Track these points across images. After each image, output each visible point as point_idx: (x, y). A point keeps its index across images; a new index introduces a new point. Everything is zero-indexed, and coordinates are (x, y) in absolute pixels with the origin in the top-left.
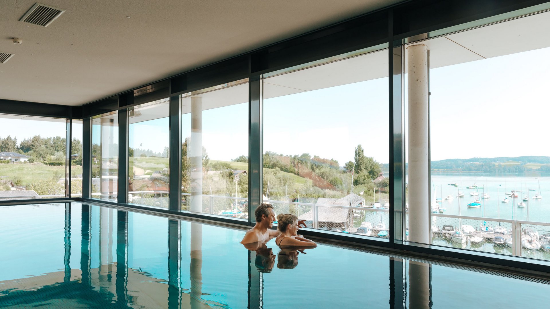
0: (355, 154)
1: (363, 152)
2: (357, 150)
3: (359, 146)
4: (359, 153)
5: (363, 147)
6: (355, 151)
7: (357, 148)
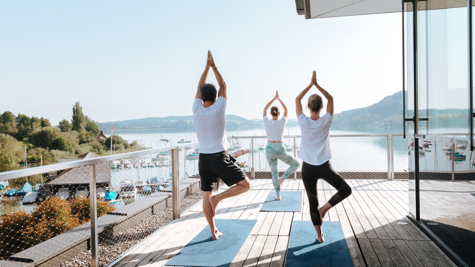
0: (73, 112)
1: (81, 110)
2: (75, 107)
3: (77, 104)
4: (77, 111)
5: (81, 105)
6: (73, 109)
7: (75, 105)
